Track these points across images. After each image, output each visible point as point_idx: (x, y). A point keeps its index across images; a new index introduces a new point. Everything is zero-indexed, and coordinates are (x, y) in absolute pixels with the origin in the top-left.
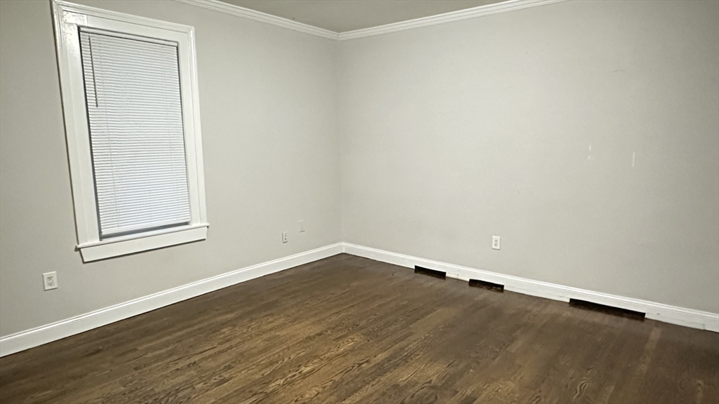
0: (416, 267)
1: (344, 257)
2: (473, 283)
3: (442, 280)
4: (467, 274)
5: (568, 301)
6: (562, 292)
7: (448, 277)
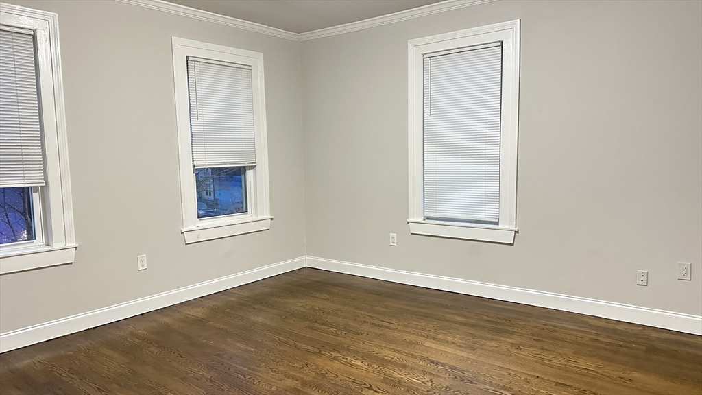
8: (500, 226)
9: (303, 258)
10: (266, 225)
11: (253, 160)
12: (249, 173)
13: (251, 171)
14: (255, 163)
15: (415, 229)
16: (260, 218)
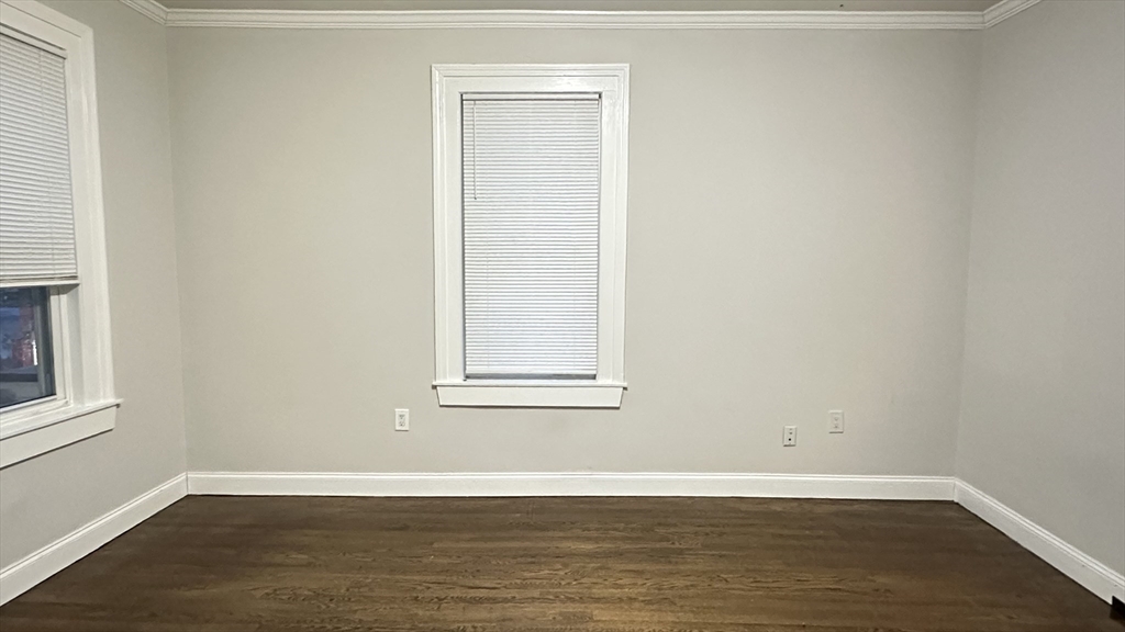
0: (1114, 598)
1: (950, 513)
8: (599, 381)
9: (182, 477)
10: (107, 421)
11: (72, 272)
12: (59, 304)
13: (64, 298)
14: (75, 277)
15: (447, 397)
16: (90, 405)
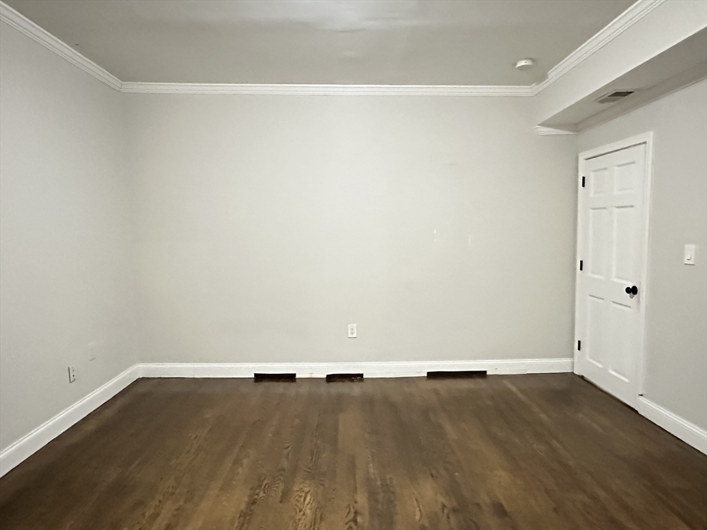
0: (255, 374)
2: (331, 378)
3: (293, 384)
4: (321, 370)
5: (426, 375)
6: (419, 368)
7: (299, 378)
